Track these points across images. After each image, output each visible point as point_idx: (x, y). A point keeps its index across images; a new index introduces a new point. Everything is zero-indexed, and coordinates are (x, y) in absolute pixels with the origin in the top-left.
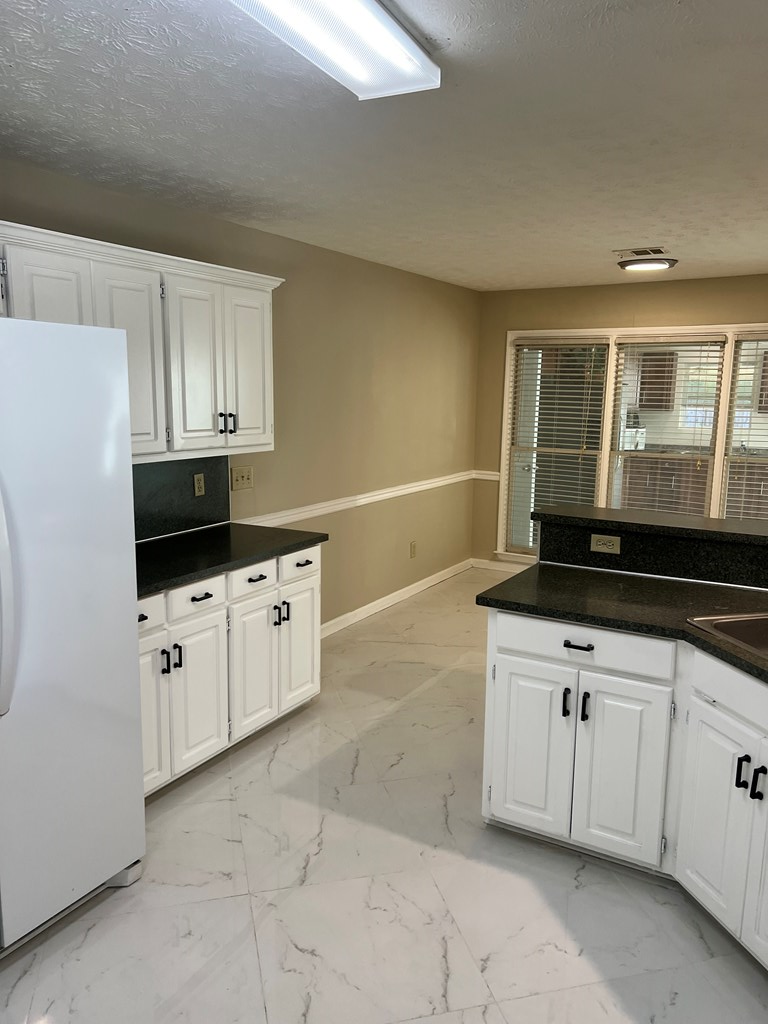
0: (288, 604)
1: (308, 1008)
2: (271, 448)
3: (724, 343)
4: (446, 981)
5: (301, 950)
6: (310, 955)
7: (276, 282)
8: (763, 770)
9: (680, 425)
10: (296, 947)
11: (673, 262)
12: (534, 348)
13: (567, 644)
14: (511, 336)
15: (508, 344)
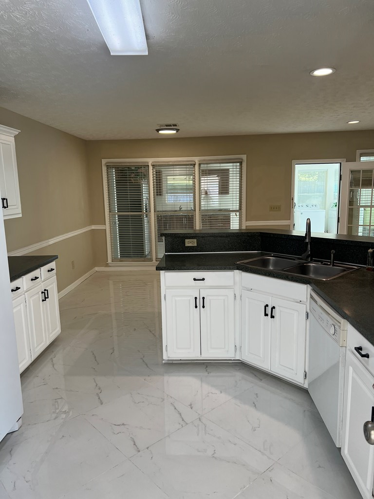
0: (47, 290)
1: (134, 442)
2: (21, 216)
3: (195, 164)
4: (181, 415)
5: (118, 425)
6: (123, 426)
7: (16, 132)
8: (274, 308)
9: (166, 202)
10: (115, 425)
11: (178, 130)
12: (113, 167)
13: (195, 279)
14: (104, 161)
15: (103, 165)
